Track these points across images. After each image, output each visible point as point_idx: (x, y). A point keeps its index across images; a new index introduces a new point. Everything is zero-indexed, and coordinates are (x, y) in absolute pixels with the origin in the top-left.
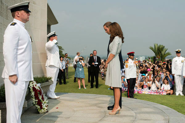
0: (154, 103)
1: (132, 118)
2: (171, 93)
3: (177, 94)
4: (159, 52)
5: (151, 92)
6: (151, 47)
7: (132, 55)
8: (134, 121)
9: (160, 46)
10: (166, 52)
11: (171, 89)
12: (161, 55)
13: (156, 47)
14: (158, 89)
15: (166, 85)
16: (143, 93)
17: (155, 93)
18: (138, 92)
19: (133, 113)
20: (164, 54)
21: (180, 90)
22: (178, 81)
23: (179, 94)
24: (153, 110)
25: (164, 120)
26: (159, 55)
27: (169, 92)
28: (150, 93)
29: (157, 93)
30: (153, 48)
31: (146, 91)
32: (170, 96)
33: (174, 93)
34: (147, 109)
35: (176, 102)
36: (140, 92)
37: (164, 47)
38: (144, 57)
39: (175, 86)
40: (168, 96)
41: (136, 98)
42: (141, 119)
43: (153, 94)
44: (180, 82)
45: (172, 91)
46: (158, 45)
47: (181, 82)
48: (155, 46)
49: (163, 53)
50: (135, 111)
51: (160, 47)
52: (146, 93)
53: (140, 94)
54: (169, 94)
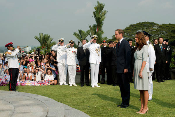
0: (35, 95)
1: (10, 112)
2: (55, 83)
3: (61, 84)
4: (45, 42)
5: (35, 84)
6: (36, 37)
7: (10, 46)
8: (11, 115)
9: (45, 35)
10: (51, 42)
11: (55, 79)
12: (47, 44)
13: (41, 37)
14: (42, 79)
15: (50, 76)
16: (26, 84)
17: (38, 84)
18: (21, 85)
19: (11, 107)
20: (50, 44)
21: (64, 80)
22: (61, 71)
23: (63, 83)
24: (33, 102)
25: (43, 111)
26: (45, 45)
27: (53, 82)
28: (33, 85)
29: (40, 84)
30: (38, 38)
31: (29, 83)
32: (54, 86)
33: (58, 83)
34: (27, 101)
35: (59, 92)
36: (23, 84)
37: (49, 36)
38: (31, 47)
39: (59, 75)
40: (52, 87)
41: (18, 91)
42: (20, 113)
43: (36, 85)
44: (63, 71)
45: (56, 81)
46: (44, 35)
47: (65, 72)
48: (40, 35)
49: (48, 42)
50: (14, 105)
51: (46, 37)
52: (29, 85)
53: (23, 86)
54: (53, 84)
